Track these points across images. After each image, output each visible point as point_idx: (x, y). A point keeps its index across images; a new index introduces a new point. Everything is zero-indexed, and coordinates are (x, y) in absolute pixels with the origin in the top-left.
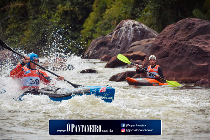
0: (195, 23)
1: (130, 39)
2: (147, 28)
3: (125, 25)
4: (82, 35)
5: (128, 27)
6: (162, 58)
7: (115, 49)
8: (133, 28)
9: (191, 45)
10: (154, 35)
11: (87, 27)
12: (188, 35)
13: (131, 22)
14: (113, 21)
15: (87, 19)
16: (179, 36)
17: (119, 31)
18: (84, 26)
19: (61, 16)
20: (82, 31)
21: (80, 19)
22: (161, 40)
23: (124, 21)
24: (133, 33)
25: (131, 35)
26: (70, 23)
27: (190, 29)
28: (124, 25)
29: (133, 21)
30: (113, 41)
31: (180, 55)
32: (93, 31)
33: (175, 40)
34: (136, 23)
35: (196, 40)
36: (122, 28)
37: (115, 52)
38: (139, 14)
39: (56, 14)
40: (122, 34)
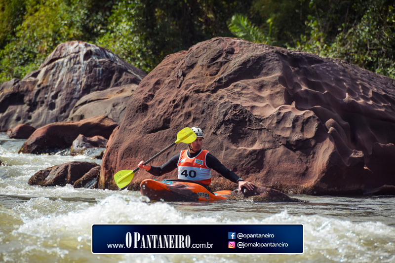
0: (233, 49)
1: (78, 87)
3: (68, 54)
5: (75, 58)
6: (154, 131)
8: (86, 62)
9: (222, 101)
10: (136, 78)
12: (217, 78)
13: (81, 47)
16: (195, 81)
17: (52, 68)
22: (150, 90)
23: (67, 43)
24: (86, 74)
27: (222, 64)
28: (65, 53)
29: (86, 45)
30: (39, 91)
33: (186, 89)
34: (94, 48)
35: (236, 90)
36: (61, 60)
40: (61, 74)
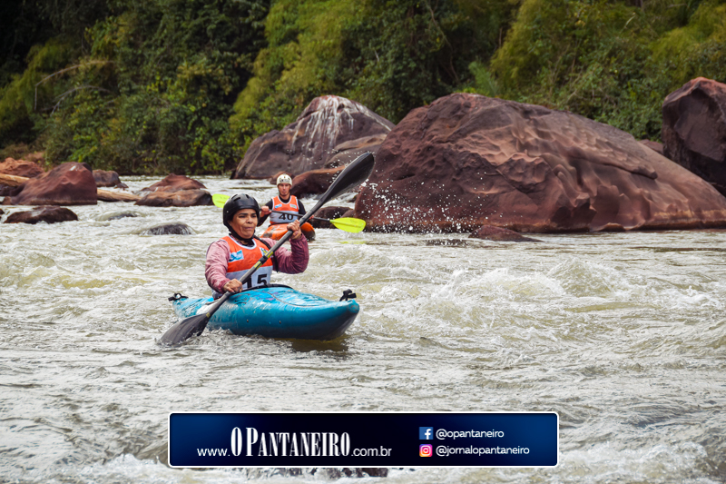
0: (470, 104)
1: (332, 137)
2: (367, 113)
3: (323, 107)
4: (232, 127)
5: (329, 111)
6: (401, 178)
7: (301, 159)
8: (339, 114)
9: (461, 151)
10: (384, 128)
11: (243, 110)
12: (456, 129)
13: (334, 101)
14: (298, 95)
15: (244, 93)
16: (436, 133)
17: (308, 120)
18: (237, 106)
19: (188, 87)
20: (232, 119)
21: (227, 94)
22: (397, 141)
23: (320, 98)
24: (339, 125)
25: (334, 129)
26: (206, 100)
27: (460, 117)
28: (319, 106)
29: (338, 99)
30: (297, 142)
31: (438, 172)
32: (254, 117)
33: (429, 140)
34: (346, 102)
35: (474, 140)
36: (315, 114)
37: (302, 164)
38: (353, 82)
39: (176, 83)
40: (316, 126)
